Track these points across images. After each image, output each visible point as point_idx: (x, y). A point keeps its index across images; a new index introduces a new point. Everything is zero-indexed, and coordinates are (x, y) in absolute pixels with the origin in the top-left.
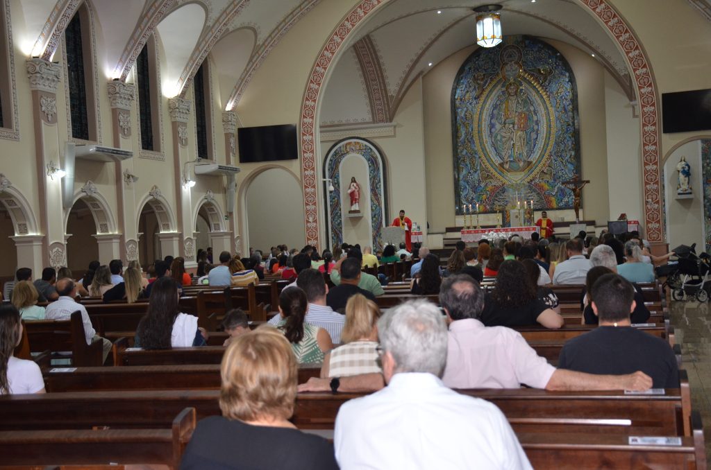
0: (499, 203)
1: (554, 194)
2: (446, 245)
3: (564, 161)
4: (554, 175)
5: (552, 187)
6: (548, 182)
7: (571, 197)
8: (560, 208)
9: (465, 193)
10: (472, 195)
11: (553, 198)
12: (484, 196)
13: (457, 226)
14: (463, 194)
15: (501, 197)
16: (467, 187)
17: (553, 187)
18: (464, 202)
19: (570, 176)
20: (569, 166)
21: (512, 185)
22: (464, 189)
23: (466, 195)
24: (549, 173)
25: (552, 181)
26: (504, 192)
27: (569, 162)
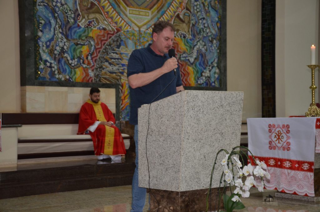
0: (110, 68)
1: (192, 60)
2: (20, 157)
3: (206, 4)
4: (193, 25)
5: (190, 47)
6: (184, 37)
7: (213, 70)
8: (199, 88)
9: (49, 36)
10: (62, 43)
11: (190, 69)
12: (85, 49)
13: (30, 109)
14: (44, 37)
15: (114, 56)
16: (53, 21)
17: (192, 48)
18: (45, 56)
19: (214, 32)
20: (213, 13)
21: (133, 35)
22: (45, 26)
23: (51, 40)
24: (186, 21)
25: (189, 37)
26: (118, 47)
27: (212, 8)
